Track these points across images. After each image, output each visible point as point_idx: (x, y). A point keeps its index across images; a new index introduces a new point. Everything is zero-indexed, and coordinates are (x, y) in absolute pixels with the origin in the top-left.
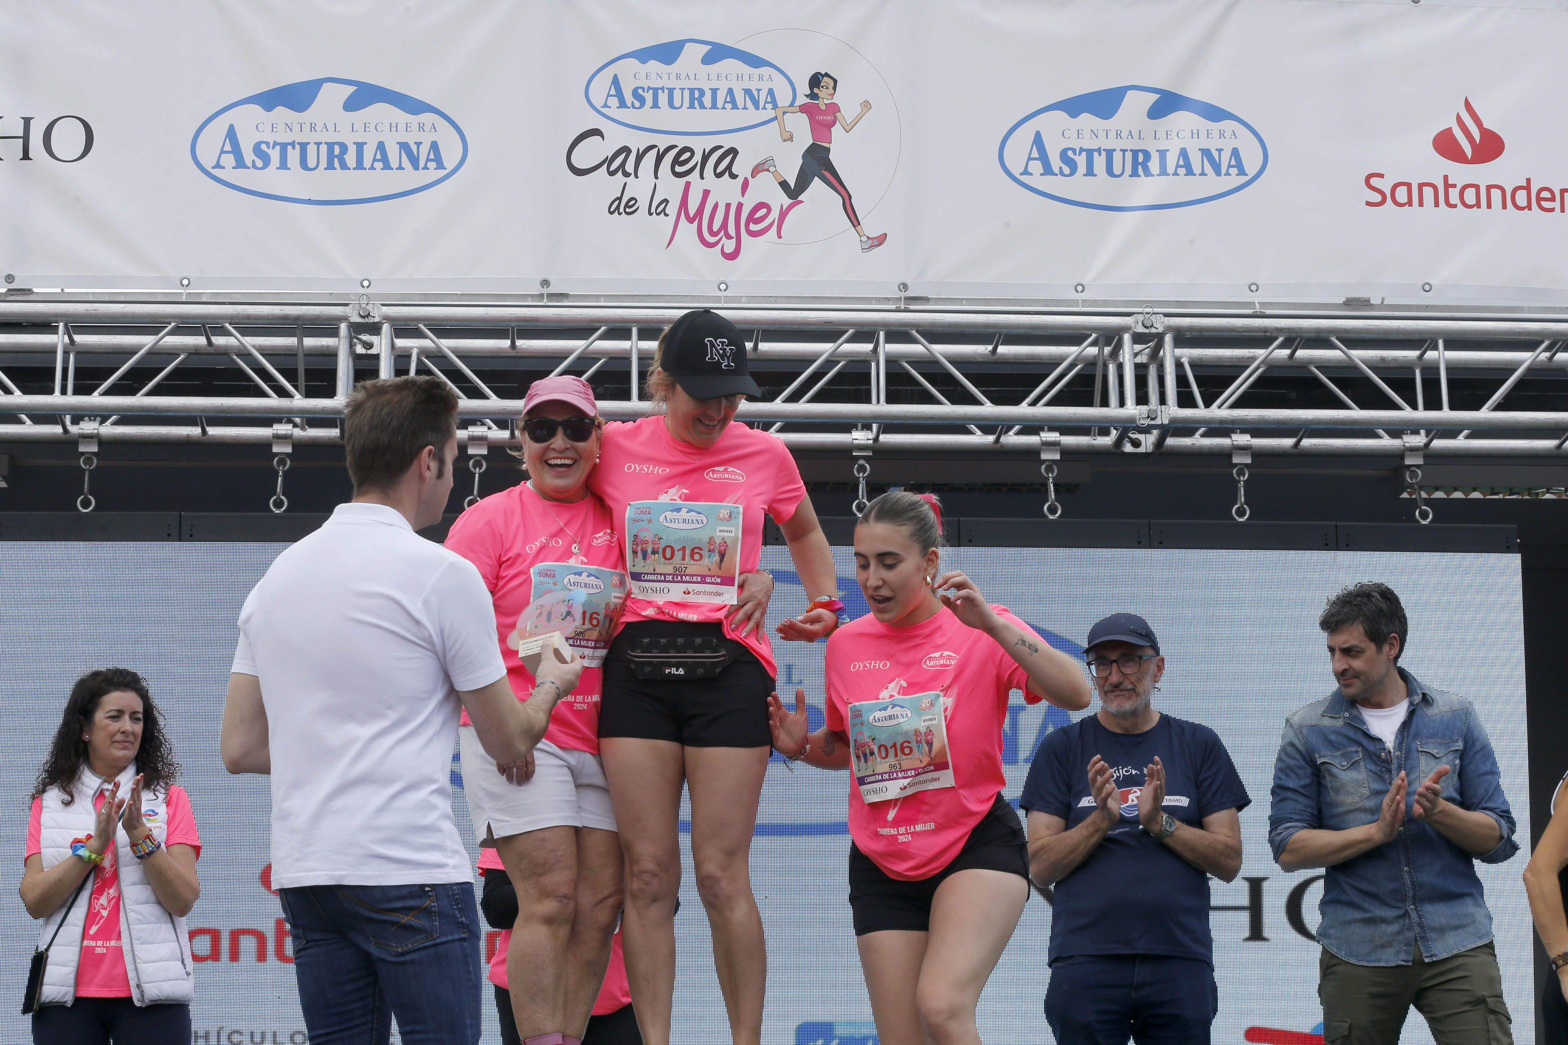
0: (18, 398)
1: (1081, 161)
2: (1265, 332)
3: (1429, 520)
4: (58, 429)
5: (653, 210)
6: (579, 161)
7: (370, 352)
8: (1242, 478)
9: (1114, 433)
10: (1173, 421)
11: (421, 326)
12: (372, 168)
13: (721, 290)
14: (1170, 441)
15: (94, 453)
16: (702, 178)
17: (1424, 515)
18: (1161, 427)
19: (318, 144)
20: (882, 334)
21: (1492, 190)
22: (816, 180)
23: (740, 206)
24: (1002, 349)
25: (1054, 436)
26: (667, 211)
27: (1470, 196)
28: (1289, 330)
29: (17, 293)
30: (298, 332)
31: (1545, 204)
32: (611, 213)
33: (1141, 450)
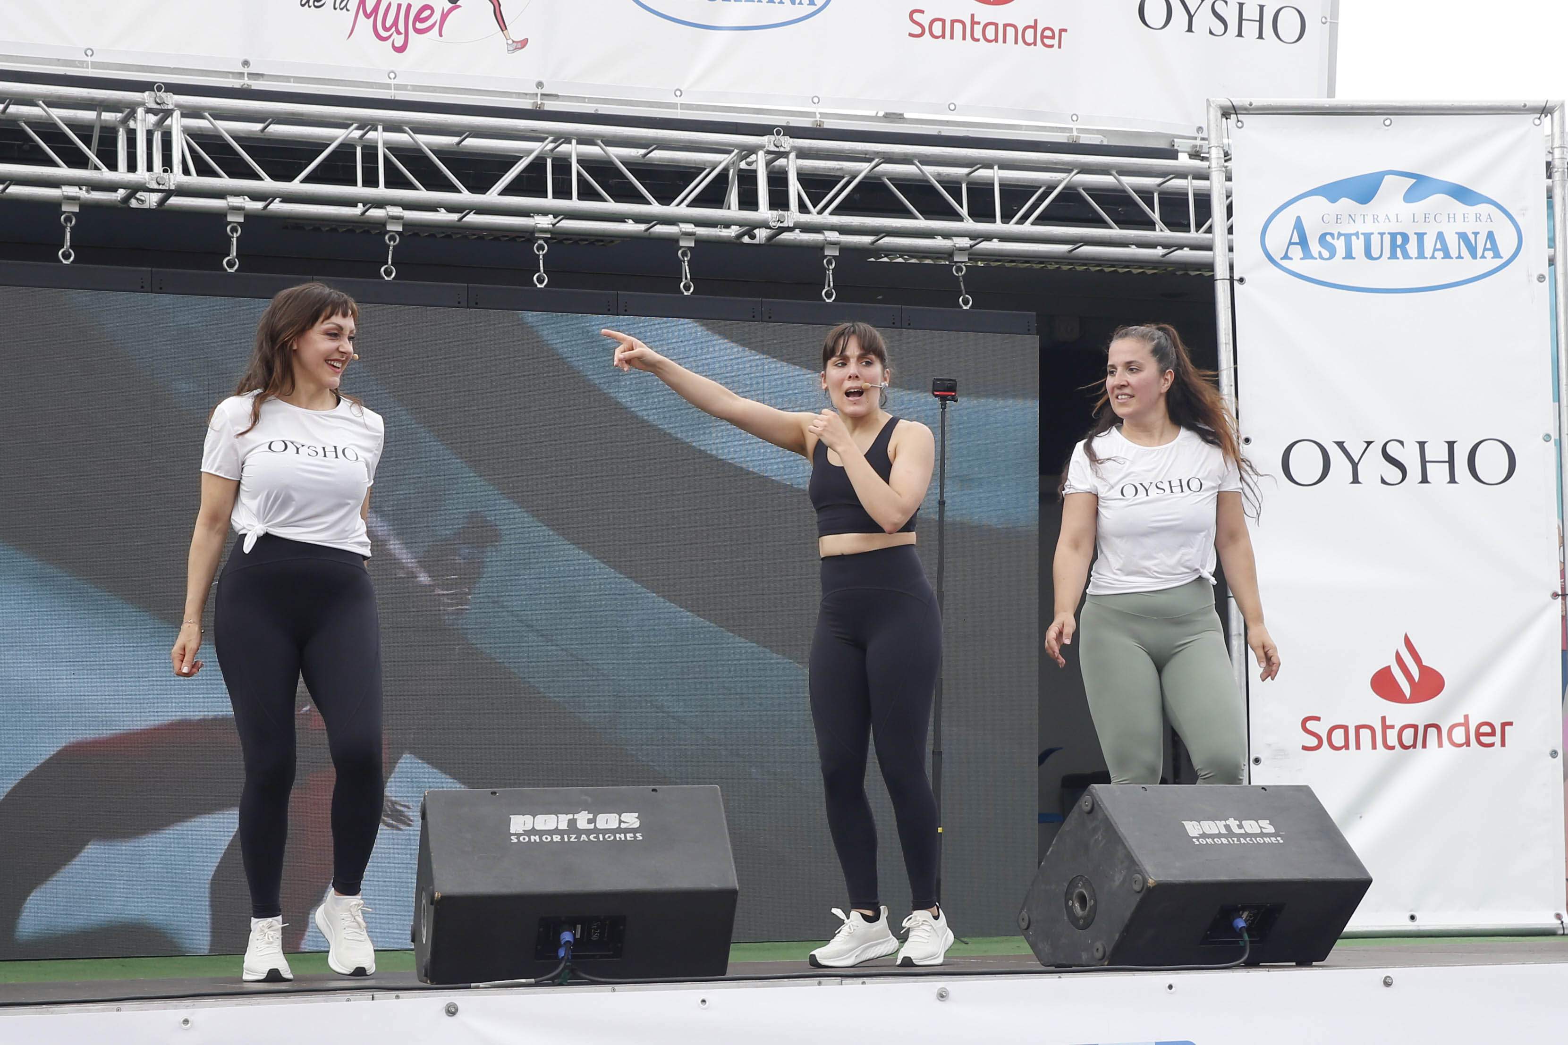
2: (866, 154)
3: (969, 306)
5: (337, 5)
8: (830, 267)
9: (738, 228)
11: (205, 112)
13: (390, 78)
17: (966, 302)
20: (575, 139)
21: (1007, 28)
23: (409, 6)
24: (659, 153)
25: (689, 228)
26: (348, 7)
27: (990, 32)
28: (885, 153)
31: (1047, 41)
32: (303, 5)
33: (756, 241)
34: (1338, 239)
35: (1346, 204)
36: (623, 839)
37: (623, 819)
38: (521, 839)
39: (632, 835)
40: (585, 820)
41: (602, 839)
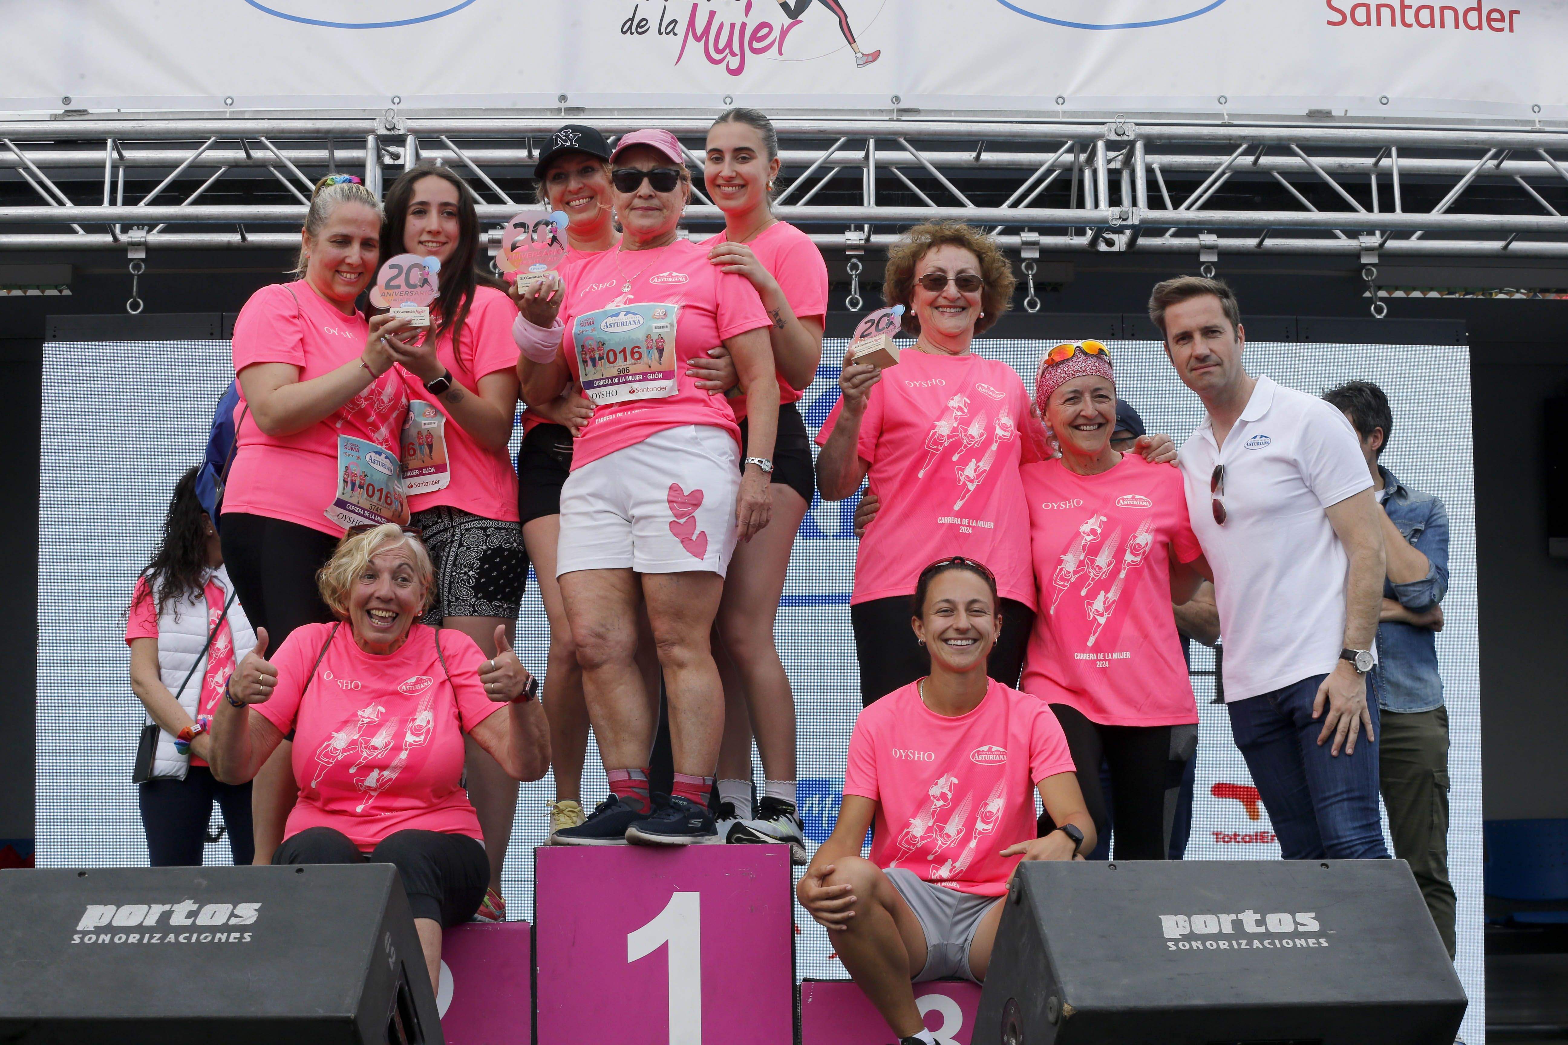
0: (70, 210)
2: (1230, 139)
3: (1383, 314)
4: (108, 238)
5: (663, 30)
7: (397, 162)
9: (1089, 233)
10: (1143, 222)
11: (443, 137)
14: (1142, 241)
15: (142, 260)
17: (1379, 310)
18: (1132, 227)
20: (872, 142)
21: (1445, 11)
22: (815, 1)
23: (744, 25)
24: (987, 157)
25: (1033, 236)
26: (676, 31)
27: (1425, 16)
28: (1253, 138)
29: (74, 114)
30: (329, 145)
31: (1495, 24)
32: (624, 33)
33: (1115, 249)
36: (223, 940)
37: (236, 912)
38: (86, 940)
39: (237, 935)
40: (185, 913)
41: (193, 940)
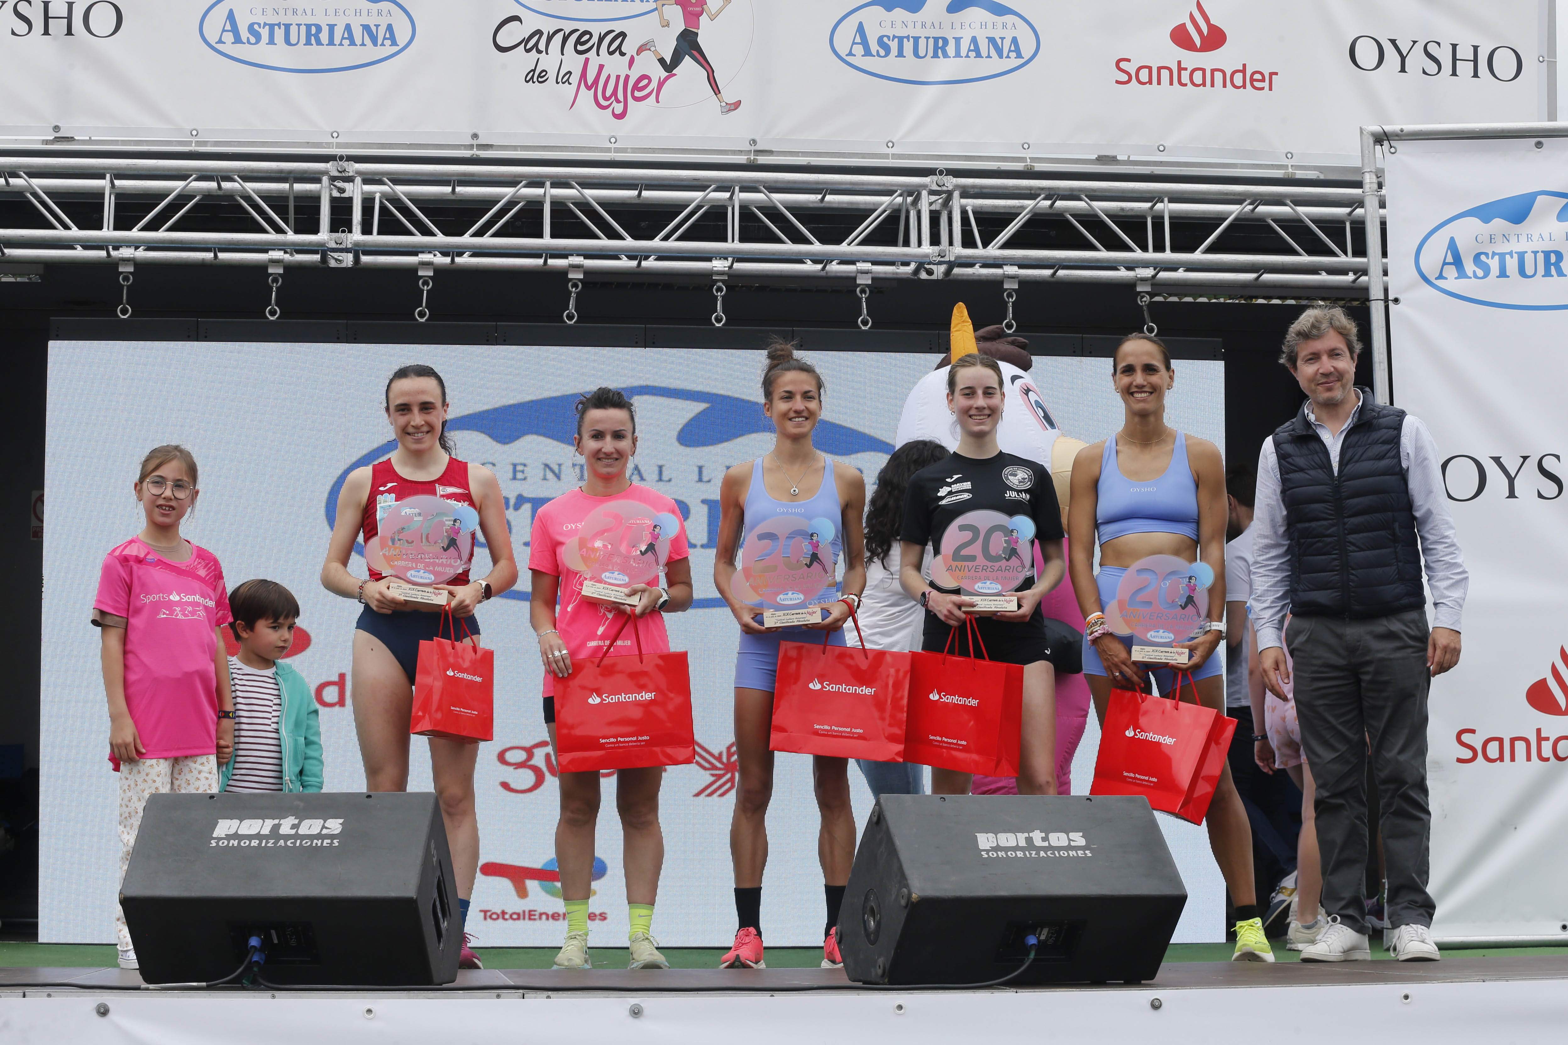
0: (75, 232)
1: (894, 45)
2: (1030, 190)
5: (560, 80)
6: (502, 41)
7: (343, 195)
8: (1010, 300)
9: (913, 265)
10: (957, 257)
11: (383, 177)
12: (341, 44)
13: (611, 143)
14: (956, 271)
15: (131, 273)
16: (598, 55)
18: (949, 261)
19: (299, 25)
20: (737, 189)
21: (1216, 73)
22: (687, 58)
23: (627, 77)
24: (829, 198)
25: (867, 266)
26: (570, 81)
27: (1198, 77)
28: (1049, 189)
29: (62, 140)
30: (290, 180)
31: (1256, 84)
32: (527, 82)
33: (934, 277)
34: (1492, 258)
35: (1498, 224)
36: (319, 845)
37: (326, 825)
38: (220, 843)
39: (329, 841)
40: (290, 826)
41: (298, 844)
